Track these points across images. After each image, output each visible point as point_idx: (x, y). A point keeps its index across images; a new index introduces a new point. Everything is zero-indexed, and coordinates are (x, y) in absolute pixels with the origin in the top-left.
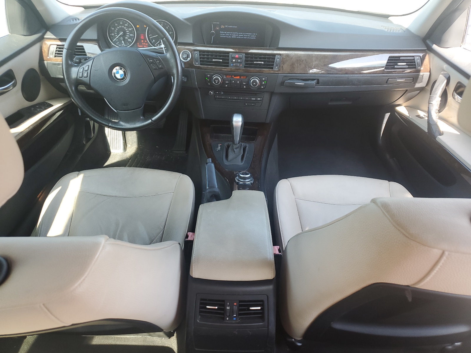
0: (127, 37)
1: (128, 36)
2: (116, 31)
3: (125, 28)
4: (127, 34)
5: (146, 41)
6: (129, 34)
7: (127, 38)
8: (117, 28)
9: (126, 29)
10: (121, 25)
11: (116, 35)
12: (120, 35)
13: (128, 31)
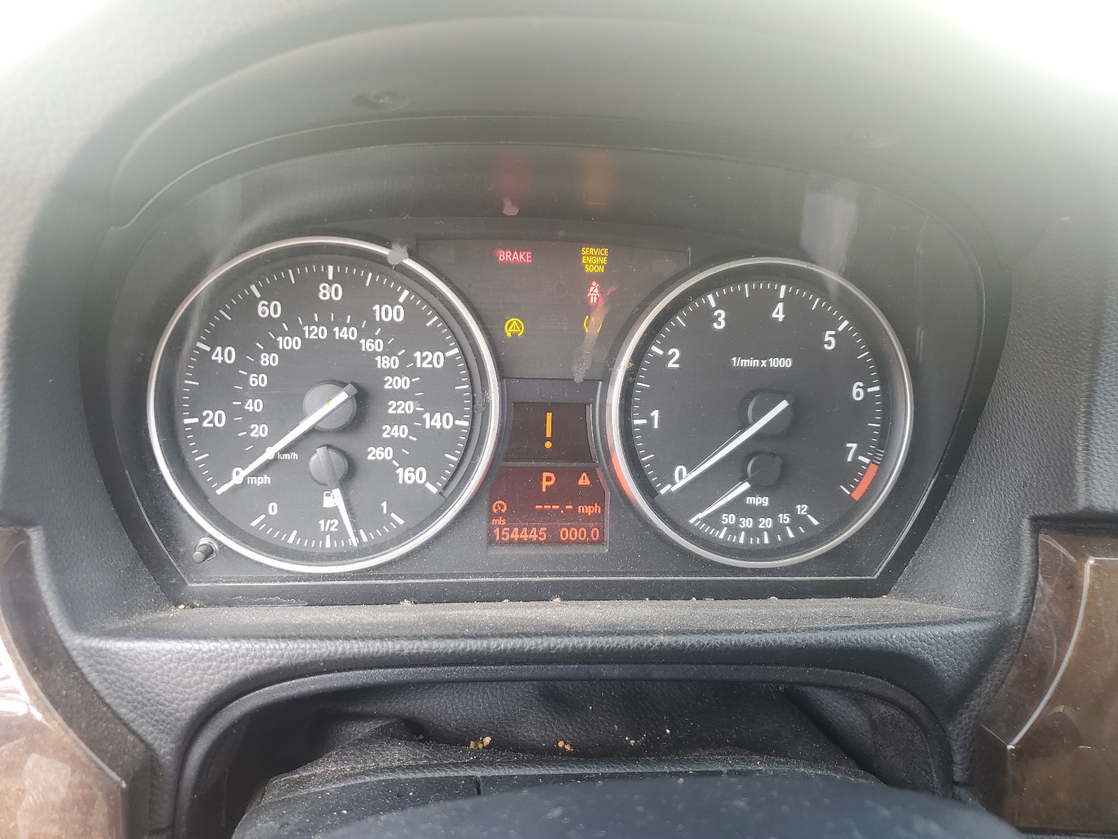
0: (384, 443)
1: (400, 431)
2: (258, 381)
3: (368, 345)
4: (394, 408)
5: (584, 481)
6: (408, 407)
7: (384, 454)
8: (272, 347)
9: (385, 363)
10: (331, 314)
11: (259, 431)
12: (313, 431)
13: (402, 383)
